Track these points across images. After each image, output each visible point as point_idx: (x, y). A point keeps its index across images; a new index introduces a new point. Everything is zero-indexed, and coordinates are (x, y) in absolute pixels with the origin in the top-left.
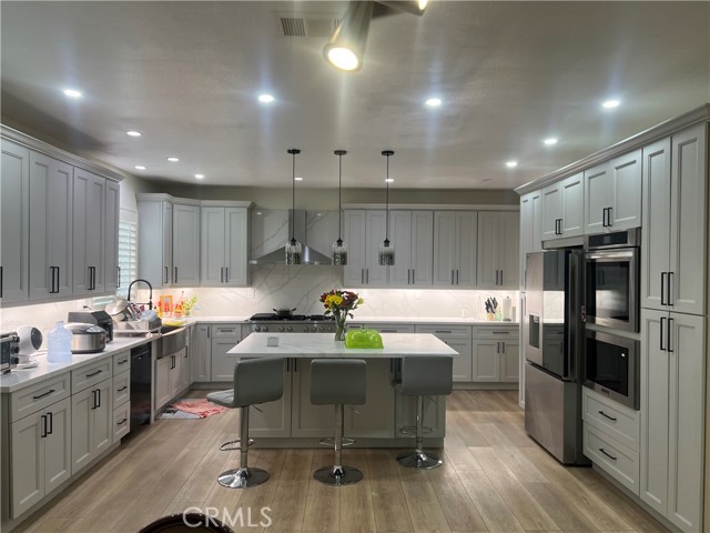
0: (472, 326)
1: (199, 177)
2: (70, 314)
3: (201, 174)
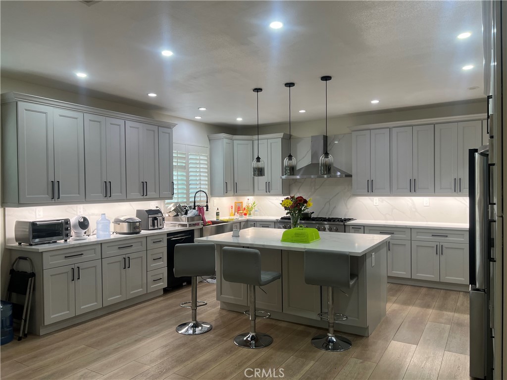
0: (411, 229)
1: (239, 120)
2: (137, 210)
3: (241, 117)
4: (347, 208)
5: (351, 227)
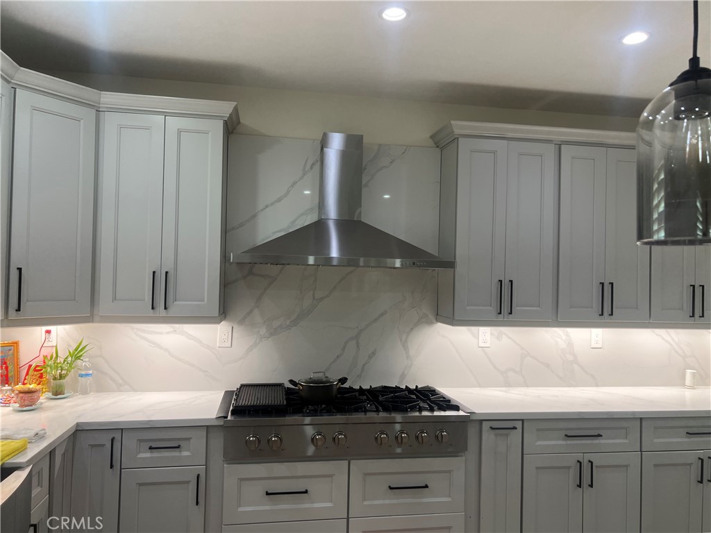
4: (408, 357)
5: (486, 426)
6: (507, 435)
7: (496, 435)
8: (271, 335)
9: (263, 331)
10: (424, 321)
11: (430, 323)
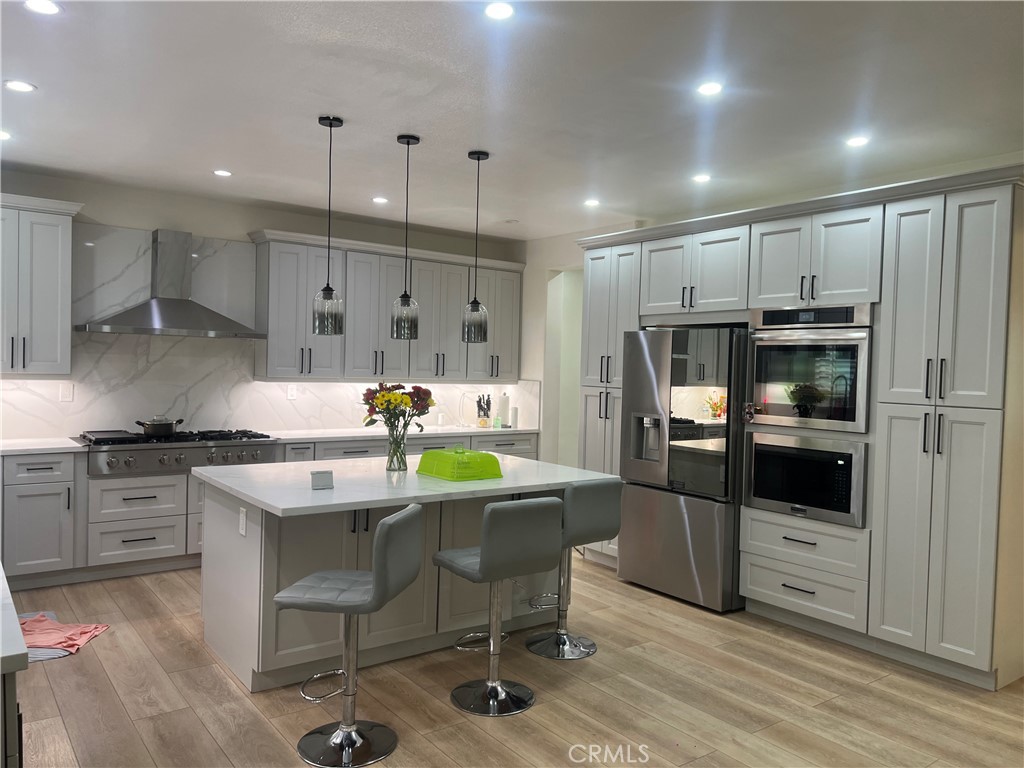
4: (230, 408)
5: (288, 447)
6: (303, 453)
7: (296, 453)
8: (110, 391)
9: (102, 388)
10: (243, 380)
11: (248, 381)
